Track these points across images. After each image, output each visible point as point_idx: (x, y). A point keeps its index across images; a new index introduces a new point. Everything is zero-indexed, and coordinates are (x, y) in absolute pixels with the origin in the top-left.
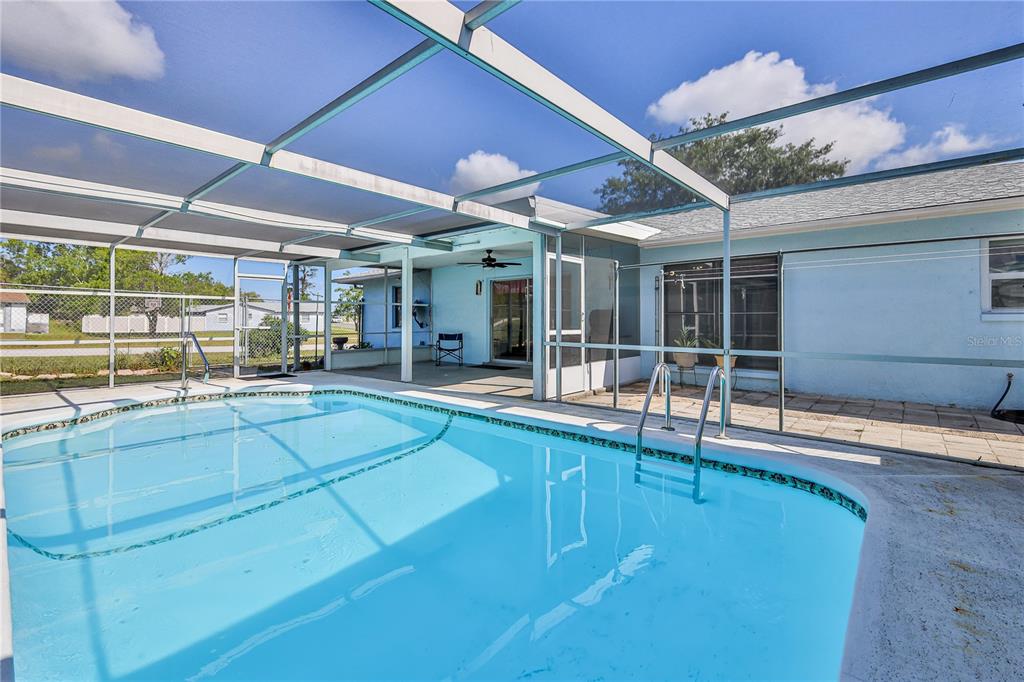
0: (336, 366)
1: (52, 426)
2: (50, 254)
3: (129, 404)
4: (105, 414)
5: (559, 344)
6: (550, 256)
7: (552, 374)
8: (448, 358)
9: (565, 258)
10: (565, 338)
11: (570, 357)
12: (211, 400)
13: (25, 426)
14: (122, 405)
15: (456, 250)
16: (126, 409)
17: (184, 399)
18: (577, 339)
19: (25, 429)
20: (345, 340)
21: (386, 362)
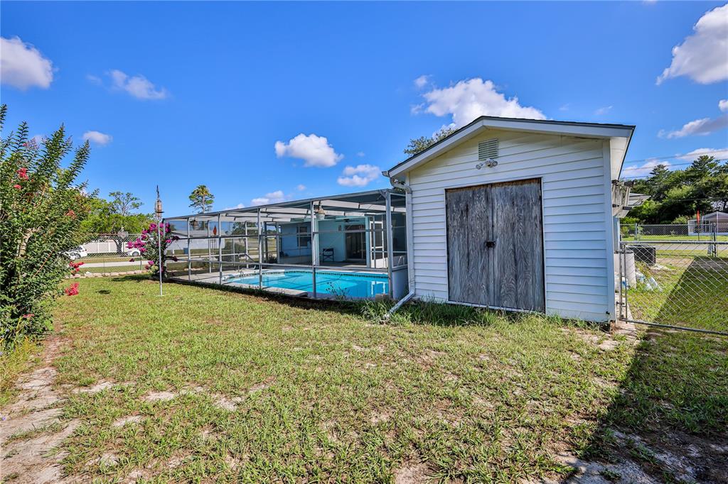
5: (375, 252)
6: (371, 222)
7: (373, 261)
8: (328, 259)
9: (376, 222)
10: (377, 250)
11: (379, 256)
18: (381, 249)
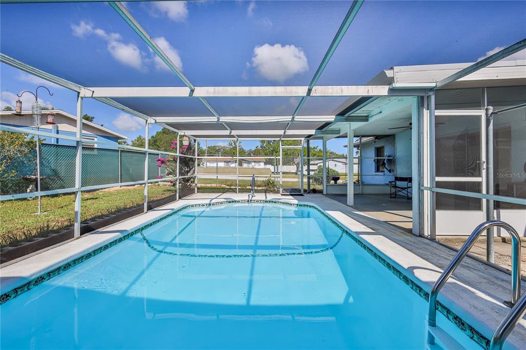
0: (330, 192)
1: (203, 205)
2: (272, 143)
3: (231, 200)
4: (222, 203)
12: (260, 203)
13: (196, 204)
14: (229, 200)
15: (371, 120)
16: (230, 202)
17: (251, 201)
19: (196, 205)
20: (338, 179)
21: (361, 192)
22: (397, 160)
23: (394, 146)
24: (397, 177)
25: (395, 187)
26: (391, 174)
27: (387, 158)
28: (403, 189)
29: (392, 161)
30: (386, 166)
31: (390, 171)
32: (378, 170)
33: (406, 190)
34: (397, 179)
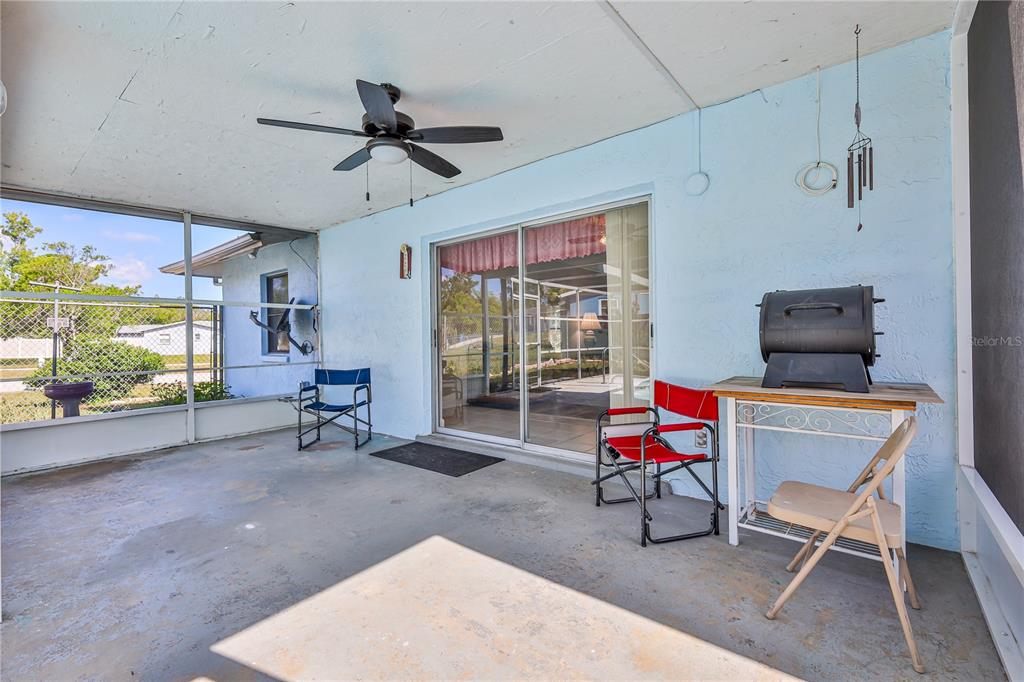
21: (192, 441)
22: (324, 317)
23: (315, 269)
24: (323, 371)
25: (317, 406)
26: (308, 358)
27: (294, 307)
28: (343, 409)
29: (309, 318)
30: (293, 334)
31: (303, 350)
32: (271, 347)
33: (352, 413)
34: (323, 376)
